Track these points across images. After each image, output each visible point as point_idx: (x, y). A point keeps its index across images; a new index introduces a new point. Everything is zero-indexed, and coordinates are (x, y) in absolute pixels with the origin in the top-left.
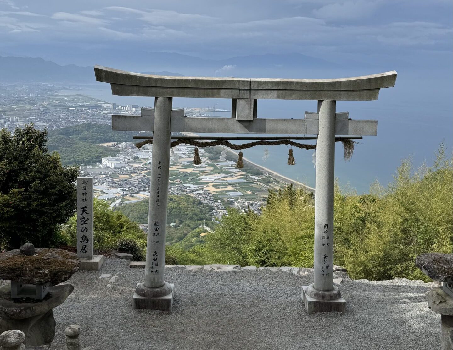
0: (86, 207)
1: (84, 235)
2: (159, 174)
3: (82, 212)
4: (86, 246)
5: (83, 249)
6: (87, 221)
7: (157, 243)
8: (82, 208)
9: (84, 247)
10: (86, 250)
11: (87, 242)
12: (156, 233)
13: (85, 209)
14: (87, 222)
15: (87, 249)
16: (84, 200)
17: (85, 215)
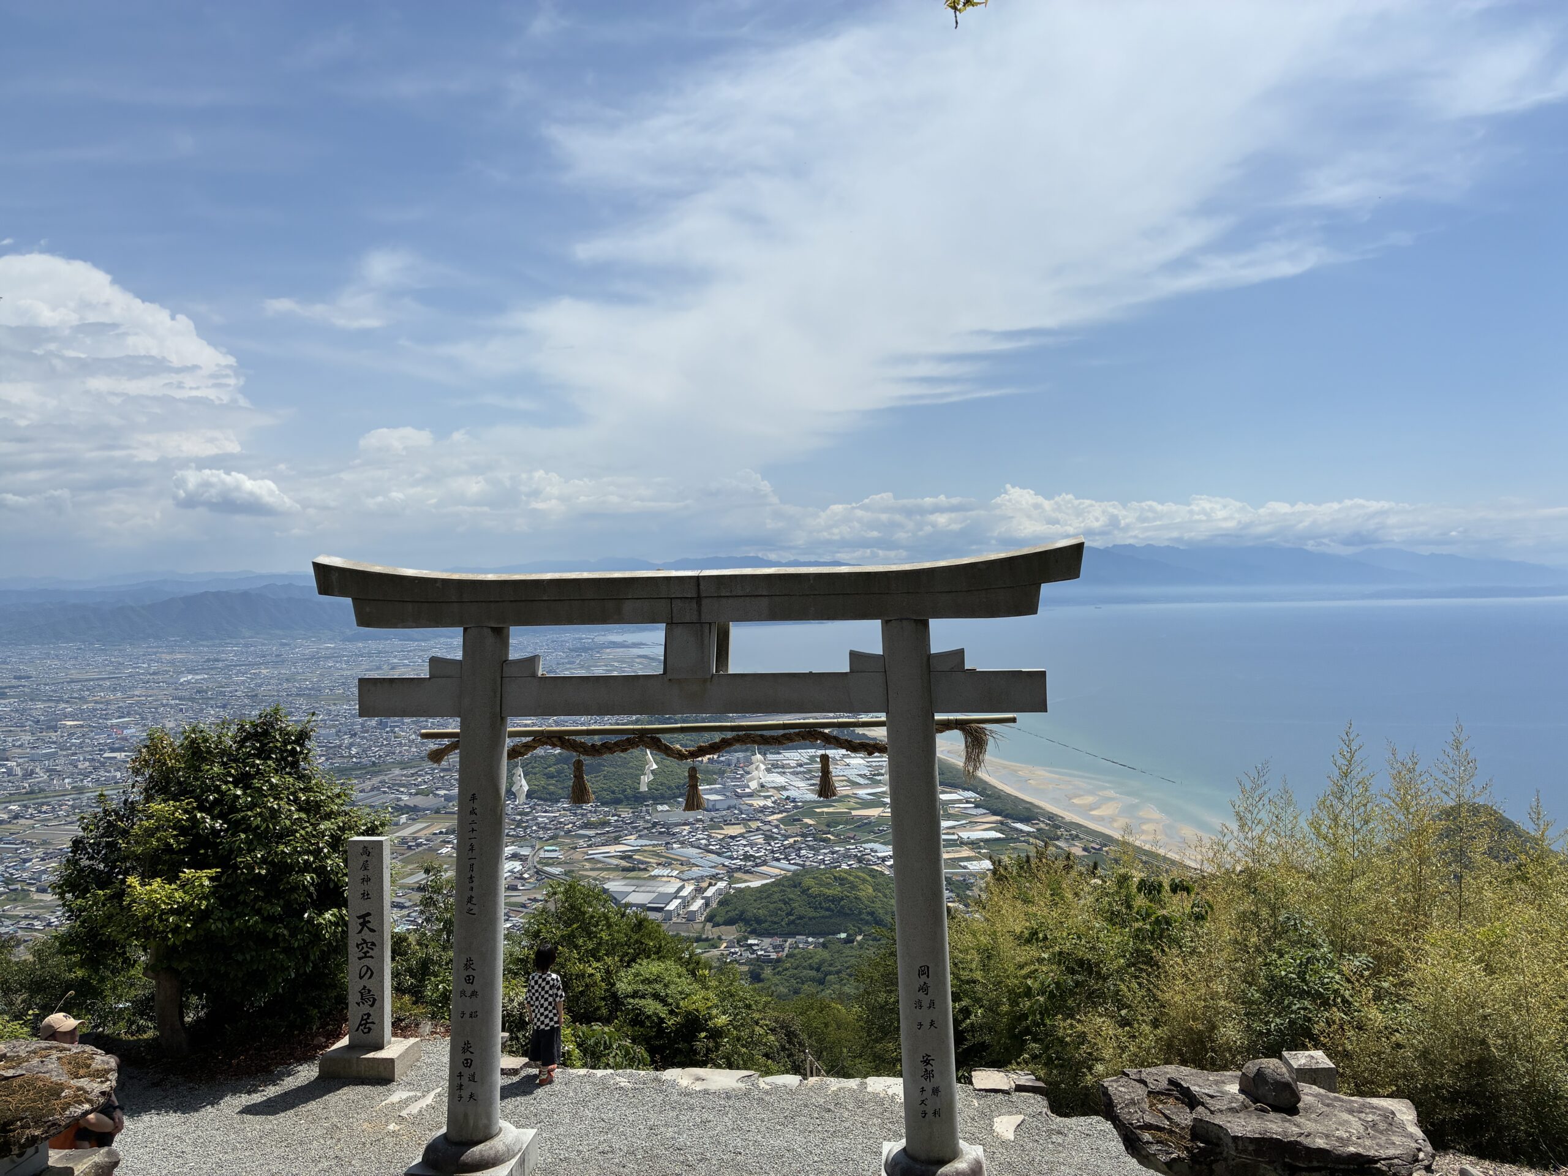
0: (368, 914)
1: (365, 987)
2: (473, 830)
3: (360, 927)
4: (369, 1015)
5: (363, 1022)
6: (372, 949)
7: (471, 1016)
8: (359, 917)
9: (365, 1017)
10: (370, 1025)
11: (372, 1006)
12: (469, 989)
13: (367, 919)
14: (371, 953)
15: (373, 1022)
16: (365, 896)
17: (367, 935)
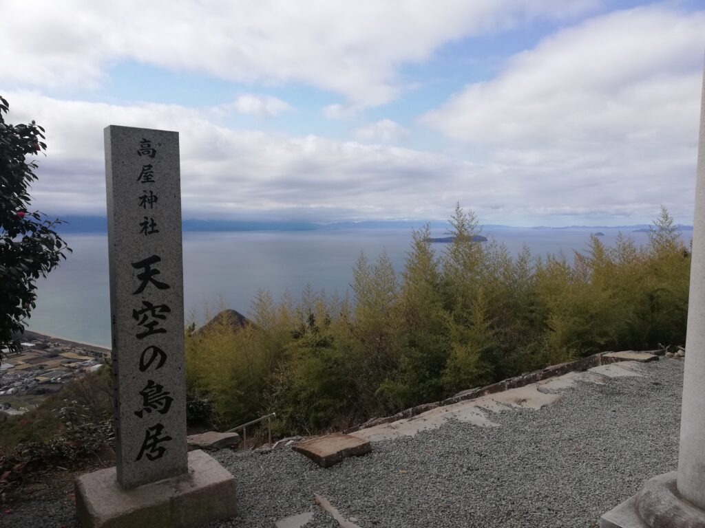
0: (156, 259)
1: (151, 383)
3: (139, 283)
4: (159, 427)
5: (149, 442)
6: (163, 318)
8: (137, 266)
9: (153, 433)
10: (163, 443)
11: (164, 412)
13: (153, 267)
14: (162, 324)
15: (168, 438)
16: (149, 227)
17: (153, 294)
